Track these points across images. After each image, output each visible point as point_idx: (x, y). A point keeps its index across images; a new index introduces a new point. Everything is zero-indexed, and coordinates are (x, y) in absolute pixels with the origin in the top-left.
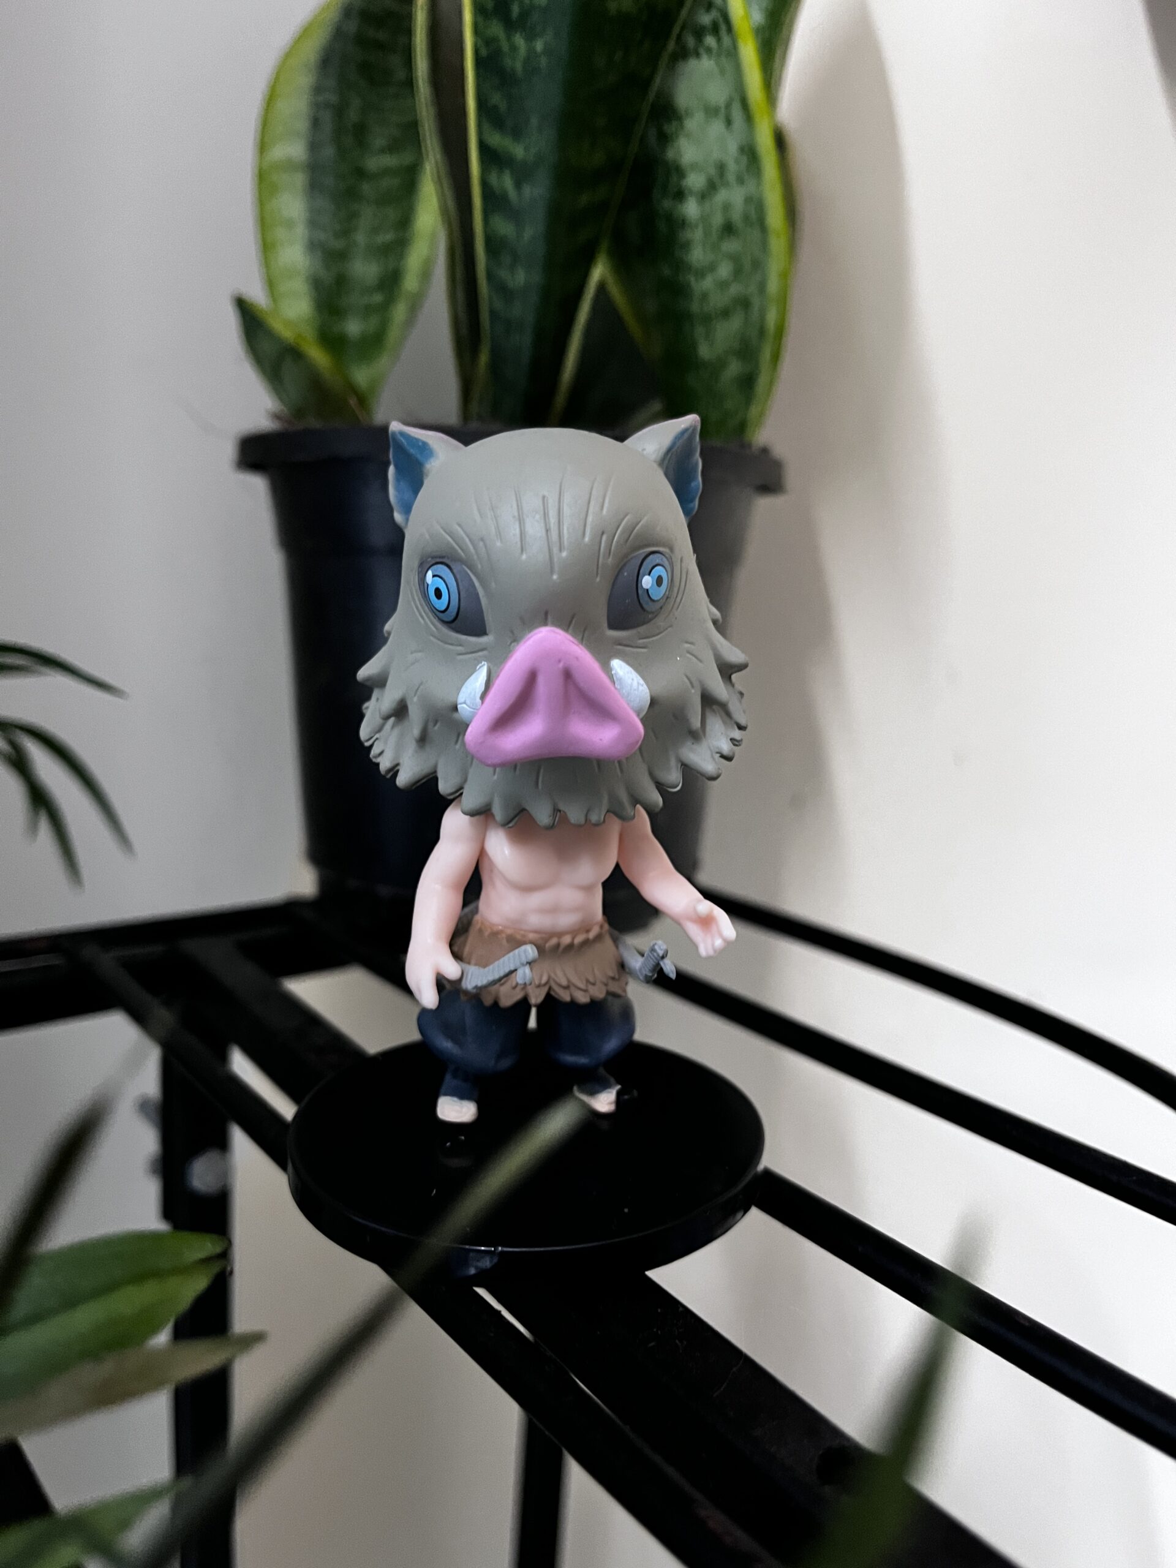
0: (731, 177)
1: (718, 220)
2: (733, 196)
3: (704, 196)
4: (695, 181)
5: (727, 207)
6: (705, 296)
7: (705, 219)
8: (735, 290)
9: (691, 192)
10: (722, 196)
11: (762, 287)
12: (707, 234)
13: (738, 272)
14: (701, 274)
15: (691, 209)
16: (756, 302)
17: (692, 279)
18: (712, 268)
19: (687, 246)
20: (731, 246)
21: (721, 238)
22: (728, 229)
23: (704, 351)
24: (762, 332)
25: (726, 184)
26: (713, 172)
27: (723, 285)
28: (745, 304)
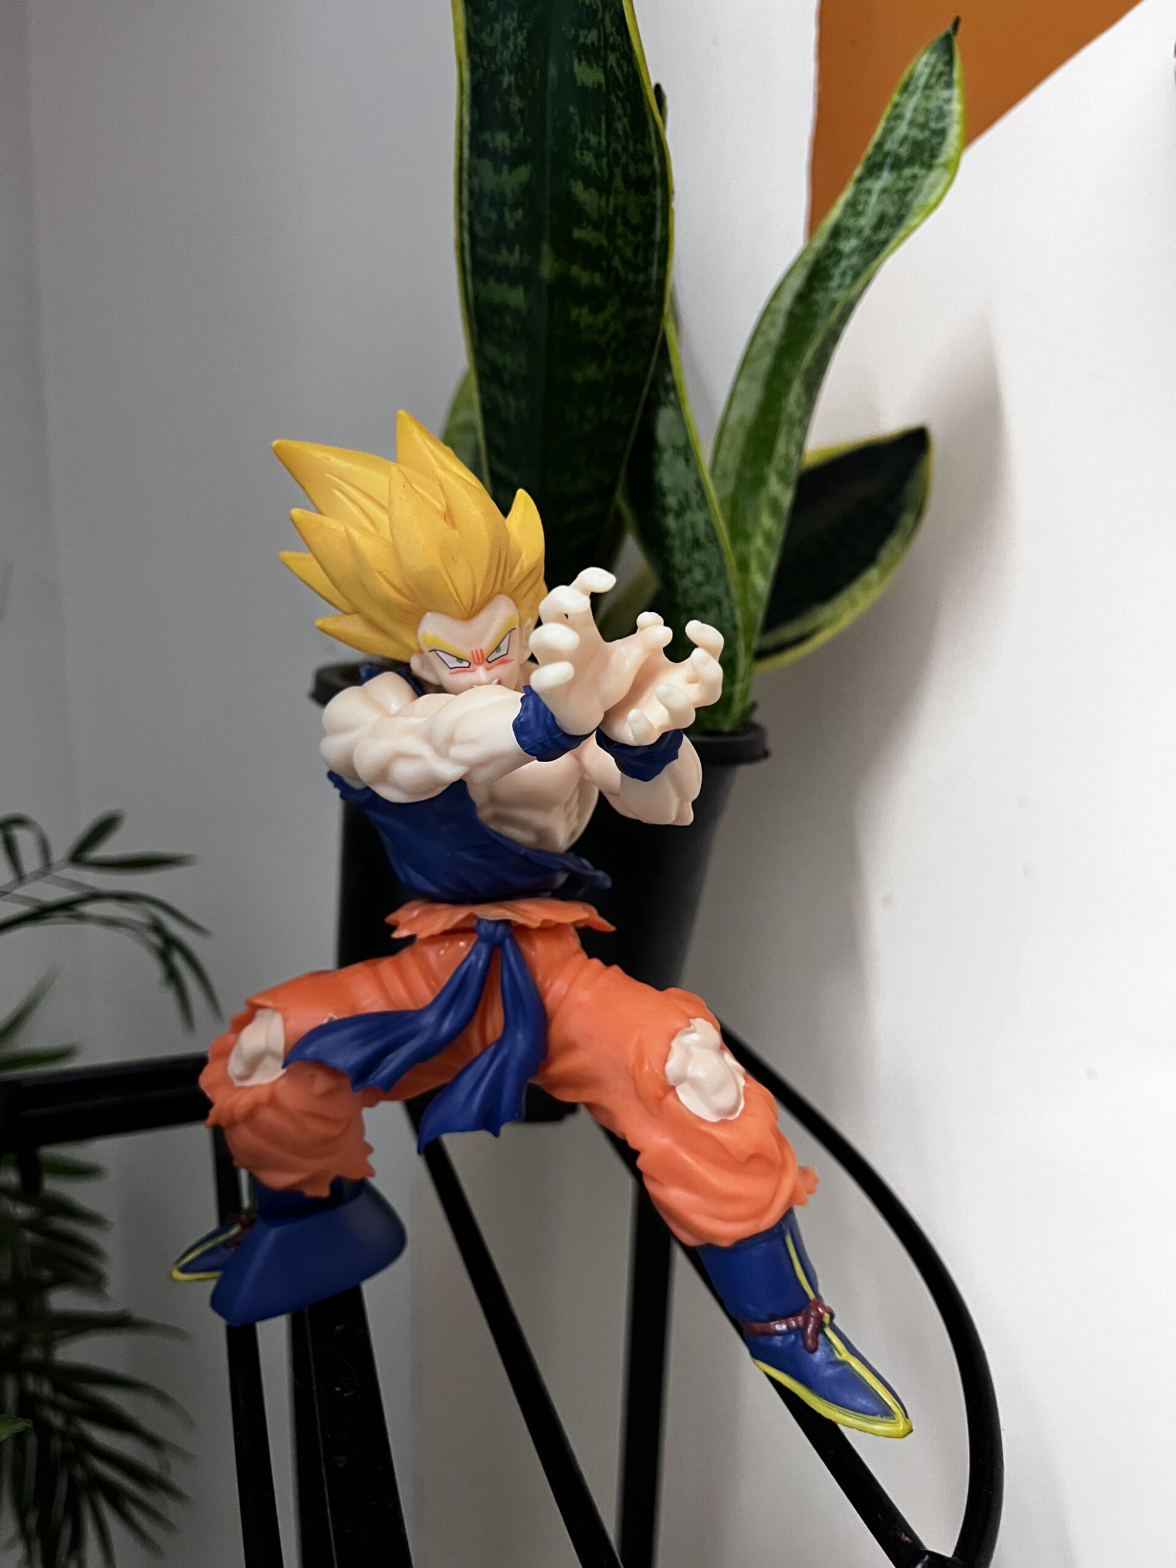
0: (692, 503)
1: (689, 534)
2: (696, 517)
3: (678, 514)
4: (671, 501)
5: (693, 526)
6: (686, 592)
7: (680, 533)
8: (707, 590)
9: (670, 510)
10: (689, 516)
11: (728, 592)
12: (683, 543)
13: (708, 575)
15: (671, 522)
16: (725, 602)
17: (676, 576)
18: (689, 570)
20: (698, 556)
21: (692, 549)
25: (690, 508)
26: (682, 498)
27: (700, 585)
28: (719, 603)
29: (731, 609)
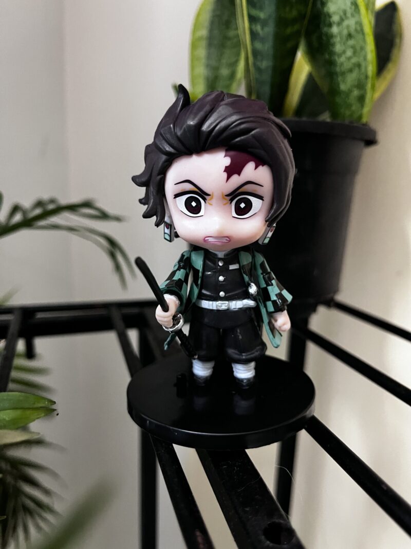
0: (349, 15)
1: (345, 32)
2: (351, 22)
3: (339, 24)
4: (335, 18)
5: (348, 27)
6: (342, 64)
7: (340, 33)
8: (354, 60)
9: (334, 22)
10: (346, 23)
11: (365, 59)
12: (341, 38)
13: (355, 53)
14: (340, 55)
15: (335, 30)
16: (363, 64)
17: (336, 58)
18: (344, 52)
19: (333, 45)
20: (351, 42)
21: (347, 40)
22: (350, 36)
23: (343, 87)
24: (367, 77)
25: (347, 18)
26: (342, 14)
27: (349, 59)
28: (359, 65)
29: (366, 68)
